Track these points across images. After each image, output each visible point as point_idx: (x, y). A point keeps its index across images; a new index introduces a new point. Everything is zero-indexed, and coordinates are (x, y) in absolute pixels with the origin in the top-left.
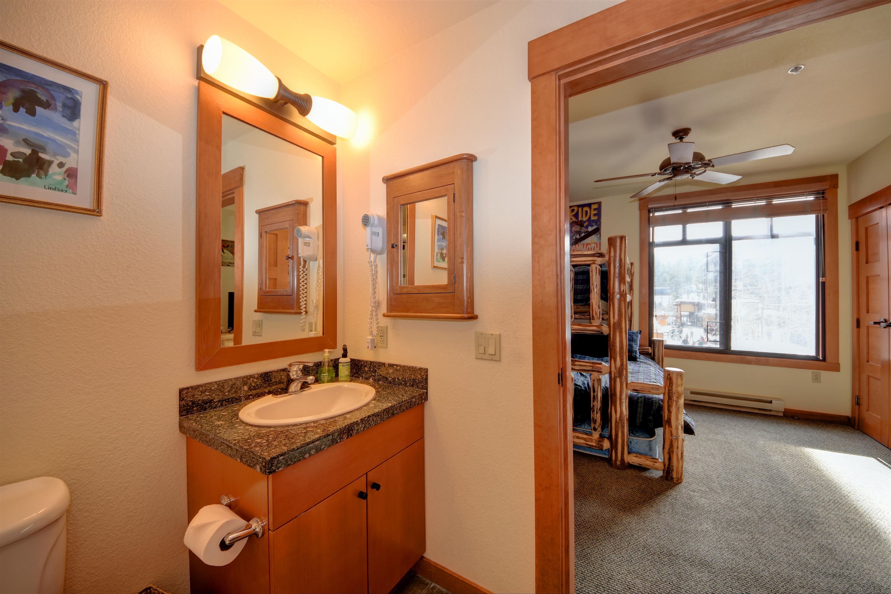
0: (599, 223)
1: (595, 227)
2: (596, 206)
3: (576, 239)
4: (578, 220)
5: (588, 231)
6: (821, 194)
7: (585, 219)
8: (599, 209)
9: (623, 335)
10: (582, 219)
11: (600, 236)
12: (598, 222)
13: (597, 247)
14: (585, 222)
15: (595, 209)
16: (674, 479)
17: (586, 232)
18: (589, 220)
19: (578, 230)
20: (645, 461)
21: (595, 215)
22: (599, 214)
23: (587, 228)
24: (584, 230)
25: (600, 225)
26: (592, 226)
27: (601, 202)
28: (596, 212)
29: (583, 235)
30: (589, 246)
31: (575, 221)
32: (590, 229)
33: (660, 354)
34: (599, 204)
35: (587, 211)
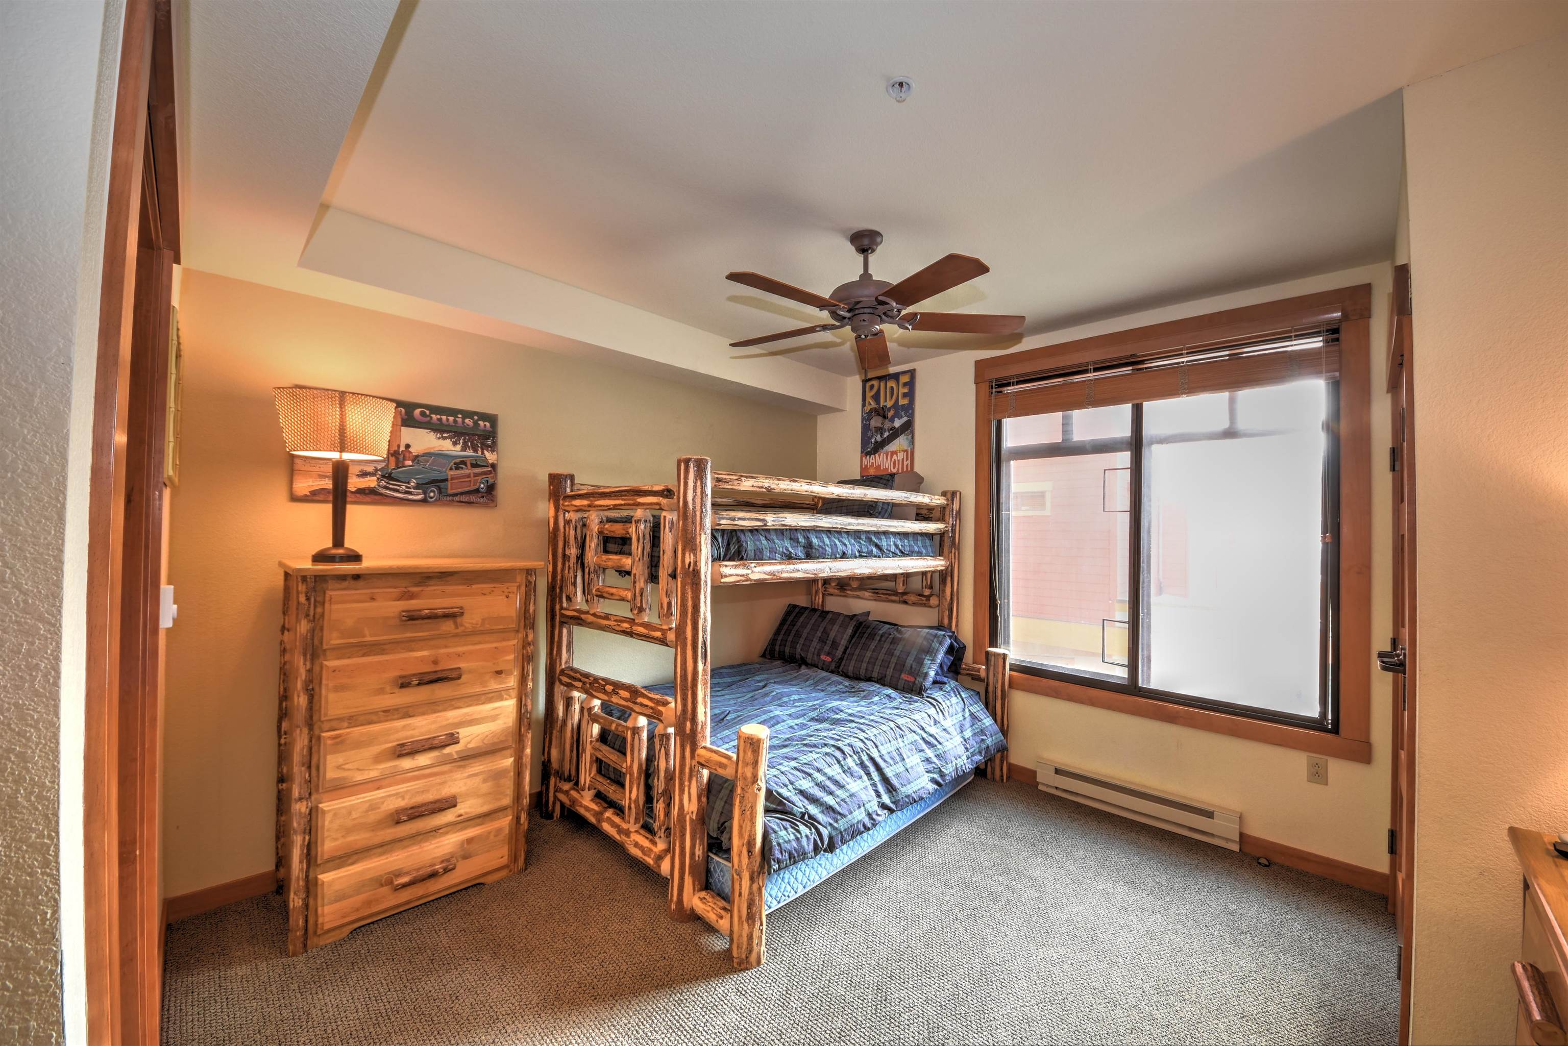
0: (910, 411)
1: (905, 419)
2: (905, 379)
3: (876, 442)
4: (879, 405)
5: (894, 428)
6: (1333, 333)
7: (889, 404)
8: (911, 384)
9: (688, 652)
10: (885, 404)
11: (913, 438)
12: (909, 409)
13: (907, 460)
14: (889, 409)
15: (905, 384)
16: (735, 960)
17: (891, 429)
18: (896, 405)
19: (880, 425)
20: (708, 912)
21: (905, 395)
22: (910, 395)
23: (893, 422)
24: (887, 425)
25: (912, 416)
26: (900, 417)
27: (914, 370)
28: (906, 390)
29: (886, 434)
30: (895, 457)
31: (875, 408)
32: (897, 423)
33: (997, 681)
34: (912, 373)
35: (892, 388)
